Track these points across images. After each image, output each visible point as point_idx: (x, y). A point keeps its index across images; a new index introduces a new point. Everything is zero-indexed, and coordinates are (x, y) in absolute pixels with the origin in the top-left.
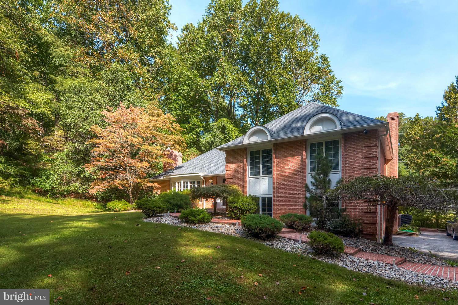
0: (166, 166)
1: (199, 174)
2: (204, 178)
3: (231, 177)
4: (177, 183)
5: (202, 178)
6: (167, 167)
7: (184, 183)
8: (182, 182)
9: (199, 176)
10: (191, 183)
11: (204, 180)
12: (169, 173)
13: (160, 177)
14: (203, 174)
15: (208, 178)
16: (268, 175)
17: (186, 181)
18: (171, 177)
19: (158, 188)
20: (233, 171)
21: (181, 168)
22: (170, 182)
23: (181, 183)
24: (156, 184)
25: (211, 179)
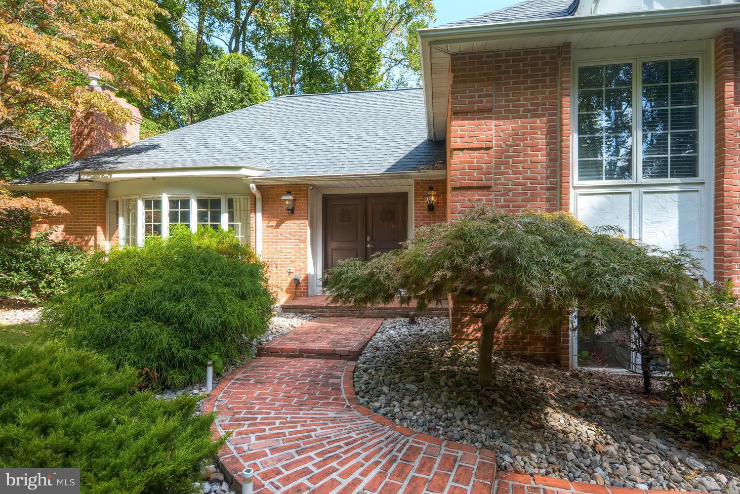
0: (82, 143)
1: (244, 172)
2: (258, 187)
3: (484, 182)
4: (141, 205)
5: (252, 186)
6: (91, 146)
7: (173, 203)
8: (165, 199)
9: (238, 179)
10: (202, 203)
11: (258, 196)
12: (99, 164)
13: (64, 178)
14: (255, 174)
15: (271, 187)
16: (677, 180)
17: (180, 195)
18: (115, 176)
19: (51, 219)
20: (492, 152)
21: (150, 152)
22: (107, 196)
23: (158, 204)
24: (47, 200)
25: (289, 193)
